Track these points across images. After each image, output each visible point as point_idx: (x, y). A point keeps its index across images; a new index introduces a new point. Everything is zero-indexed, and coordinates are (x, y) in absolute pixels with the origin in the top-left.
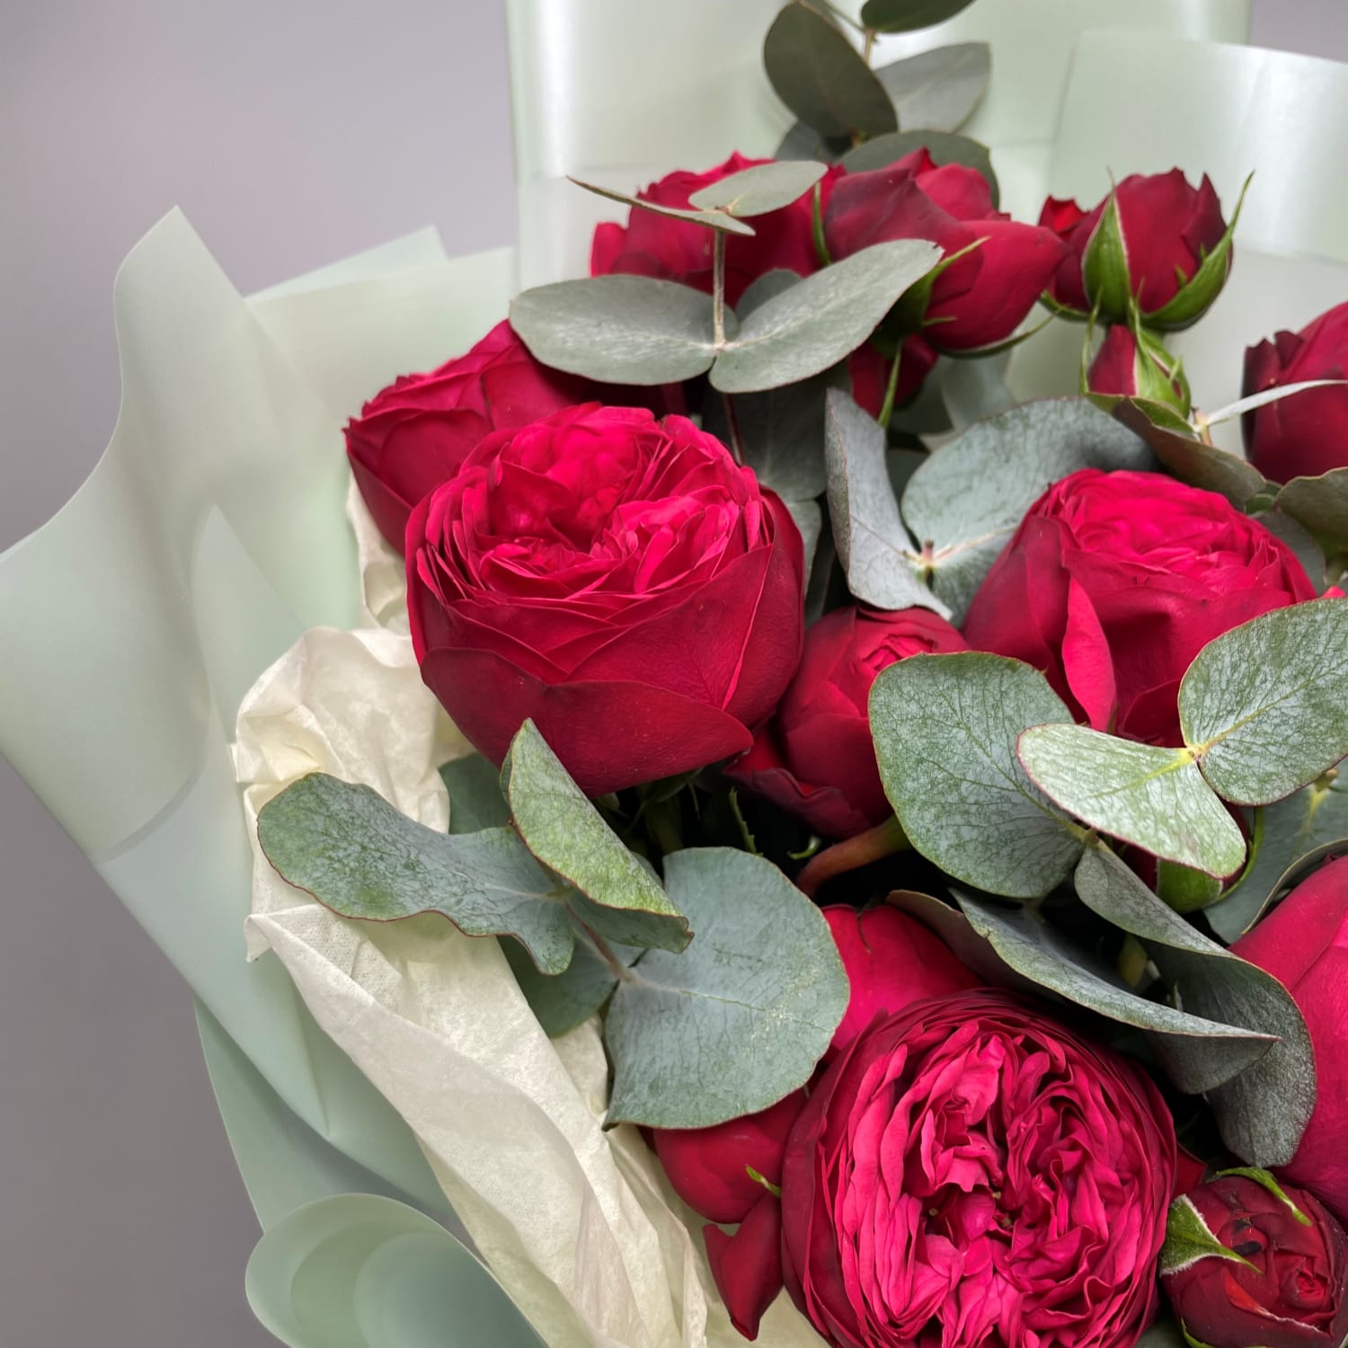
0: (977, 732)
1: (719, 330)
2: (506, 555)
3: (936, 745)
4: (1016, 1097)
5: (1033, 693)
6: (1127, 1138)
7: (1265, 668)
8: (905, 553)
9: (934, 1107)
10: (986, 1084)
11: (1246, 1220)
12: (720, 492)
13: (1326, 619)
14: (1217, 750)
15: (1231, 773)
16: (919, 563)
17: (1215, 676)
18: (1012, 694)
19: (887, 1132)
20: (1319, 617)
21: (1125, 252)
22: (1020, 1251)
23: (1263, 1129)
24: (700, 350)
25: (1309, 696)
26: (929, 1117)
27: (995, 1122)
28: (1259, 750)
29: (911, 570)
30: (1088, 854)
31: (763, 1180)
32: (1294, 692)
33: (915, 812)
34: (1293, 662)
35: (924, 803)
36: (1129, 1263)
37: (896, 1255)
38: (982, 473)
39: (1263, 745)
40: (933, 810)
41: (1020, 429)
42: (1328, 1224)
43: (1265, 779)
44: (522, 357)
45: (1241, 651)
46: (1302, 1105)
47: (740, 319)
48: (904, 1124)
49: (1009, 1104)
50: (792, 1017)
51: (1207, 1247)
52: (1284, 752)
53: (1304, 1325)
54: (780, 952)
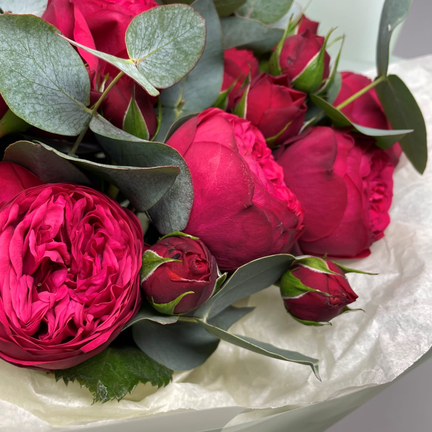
0: (38, 61)
3: (18, 65)
4: (72, 220)
5: (63, 46)
6: (123, 228)
7: (158, 31)
9: (34, 228)
10: (59, 216)
11: (173, 248)
13: (179, 13)
14: (143, 64)
15: (149, 74)
17: (139, 32)
18: (53, 45)
19: (12, 242)
20: (176, 12)
22: (82, 285)
23: (174, 218)
25: (175, 45)
26: (32, 232)
28: (159, 66)
30: (94, 118)
32: (170, 42)
33: (11, 95)
34: (169, 30)
35: (16, 91)
36: (128, 276)
37: (22, 297)
39: (160, 64)
40: (20, 95)
43: (162, 79)
45: (147, 22)
48: (20, 237)
49: (69, 223)
51: (159, 261)
52: (168, 68)
53: (199, 281)
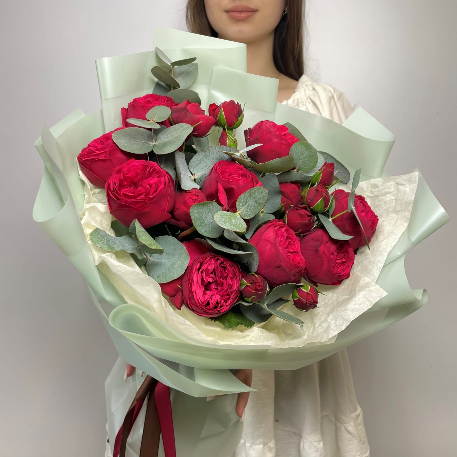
0: (207, 213)
2: (125, 191)
3: (200, 216)
4: (217, 267)
6: (233, 270)
7: (249, 198)
8: (190, 176)
9: (205, 271)
10: (212, 266)
11: (251, 279)
12: (160, 176)
13: (257, 190)
14: (242, 212)
15: (245, 215)
16: (193, 178)
17: (241, 201)
19: (198, 276)
21: (225, 118)
22: (220, 290)
23: (253, 267)
24: (151, 144)
25: (255, 201)
26: (204, 273)
27: (214, 272)
29: (191, 179)
30: (224, 232)
31: (180, 287)
32: (253, 201)
33: (198, 227)
34: (253, 197)
35: (200, 226)
36: (235, 288)
37: (202, 294)
39: (249, 210)
41: (208, 152)
42: (262, 279)
43: (250, 215)
44: (116, 147)
45: (245, 196)
46: (258, 262)
48: (201, 274)
49: (216, 268)
50: (181, 263)
51: (246, 284)
52: (252, 210)
53: (259, 292)
54: (178, 253)
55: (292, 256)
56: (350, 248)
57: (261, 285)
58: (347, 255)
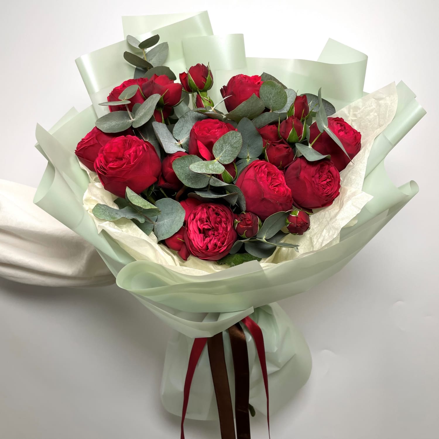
1: (131, 117)
2: (111, 165)
3: (184, 170)
5: (195, 158)
6: (225, 214)
7: (223, 145)
8: (176, 143)
10: (205, 214)
11: (241, 218)
14: (221, 158)
15: (223, 161)
16: (178, 144)
17: (217, 148)
18: (193, 160)
19: (194, 225)
20: (229, 135)
21: (194, 82)
22: (217, 234)
23: (243, 207)
24: (129, 122)
25: (231, 146)
26: (198, 221)
27: (208, 219)
29: (177, 145)
30: (211, 179)
31: (181, 240)
32: (229, 146)
33: (184, 181)
34: (227, 142)
35: (185, 179)
36: (229, 229)
37: (200, 240)
38: (184, 126)
39: (227, 155)
40: (187, 180)
41: (187, 117)
42: (251, 214)
43: (229, 160)
44: (101, 132)
45: (219, 143)
46: (245, 201)
47: (134, 114)
48: (196, 224)
49: (209, 216)
50: (179, 218)
51: (237, 223)
52: (230, 155)
53: (250, 226)
54: (175, 210)
55: (277, 188)
56: (331, 167)
57: (250, 220)
58: (330, 174)
